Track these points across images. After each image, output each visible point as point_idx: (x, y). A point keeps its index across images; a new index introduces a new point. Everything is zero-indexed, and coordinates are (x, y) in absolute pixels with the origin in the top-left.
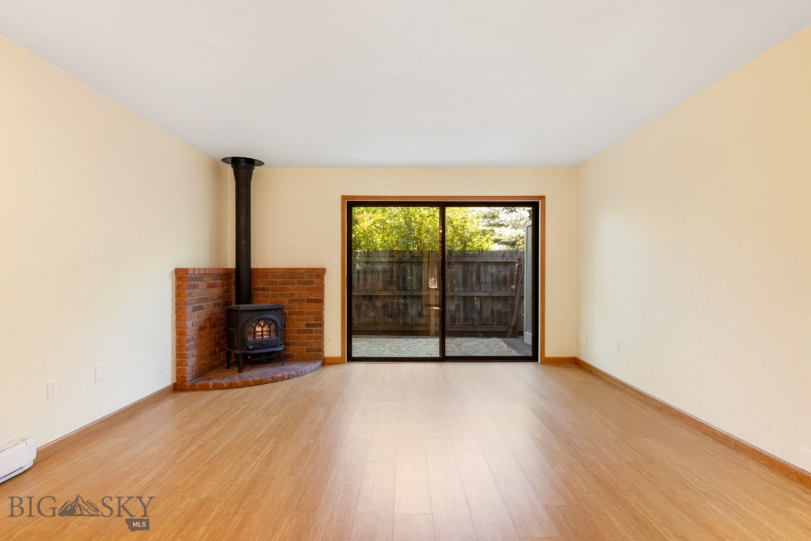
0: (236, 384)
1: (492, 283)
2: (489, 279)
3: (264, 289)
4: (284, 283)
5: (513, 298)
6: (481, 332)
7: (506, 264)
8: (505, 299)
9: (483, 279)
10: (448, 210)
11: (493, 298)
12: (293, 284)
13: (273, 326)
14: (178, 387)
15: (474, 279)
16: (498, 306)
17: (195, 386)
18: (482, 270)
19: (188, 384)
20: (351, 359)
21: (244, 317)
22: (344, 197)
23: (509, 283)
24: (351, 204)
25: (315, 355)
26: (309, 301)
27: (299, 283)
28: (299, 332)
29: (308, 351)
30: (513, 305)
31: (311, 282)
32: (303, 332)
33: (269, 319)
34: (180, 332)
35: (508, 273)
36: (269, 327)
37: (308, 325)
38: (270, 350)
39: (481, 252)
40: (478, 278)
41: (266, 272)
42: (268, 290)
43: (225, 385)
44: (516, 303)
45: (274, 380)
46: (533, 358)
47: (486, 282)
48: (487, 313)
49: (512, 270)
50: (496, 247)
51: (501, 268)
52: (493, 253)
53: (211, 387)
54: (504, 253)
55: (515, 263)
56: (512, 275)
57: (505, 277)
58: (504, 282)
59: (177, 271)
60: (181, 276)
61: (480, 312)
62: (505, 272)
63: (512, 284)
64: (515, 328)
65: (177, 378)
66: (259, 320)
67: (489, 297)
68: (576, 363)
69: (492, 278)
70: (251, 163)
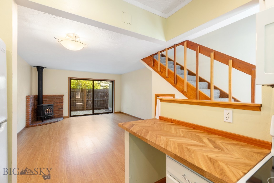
0: (45, 124)
1: (100, 97)
2: (100, 96)
3: (45, 100)
4: (52, 99)
5: (105, 100)
6: (97, 108)
7: (104, 92)
8: (103, 100)
9: (98, 96)
10: (94, 81)
11: (101, 100)
12: (55, 99)
13: (51, 110)
14: (27, 126)
15: (96, 96)
16: (102, 102)
17: (33, 126)
18: (98, 93)
19: (30, 125)
20: (71, 116)
21: (44, 108)
22: (69, 78)
23: (104, 96)
24: (70, 79)
25: (61, 116)
26: (59, 103)
27: (56, 98)
28: (56, 111)
29: (59, 115)
30: (105, 102)
31: (60, 98)
32: (58, 111)
33: (50, 108)
34: (27, 112)
35: (104, 94)
36: (50, 110)
37: (59, 109)
38: (51, 115)
39: (98, 89)
40: (97, 95)
41: (46, 96)
42: (47, 100)
43: (42, 125)
44: (106, 101)
45: (54, 122)
46: (112, 112)
47: (99, 96)
48: (99, 104)
49: (105, 94)
50: (101, 88)
51: (102, 93)
52: (100, 90)
53: (37, 125)
54: (103, 90)
55: (106, 92)
56: (105, 95)
57: (103, 95)
58: (103, 96)
59: (27, 96)
60: (27, 97)
61: (97, 104)
62: (103, 94)
63: (105, 97)
64: (106, 107)
65: (26, 124)
66: (48, 108)
67: (100, 100)
68: (120, 112)
69: (100, 95)
70: (43, 68)
